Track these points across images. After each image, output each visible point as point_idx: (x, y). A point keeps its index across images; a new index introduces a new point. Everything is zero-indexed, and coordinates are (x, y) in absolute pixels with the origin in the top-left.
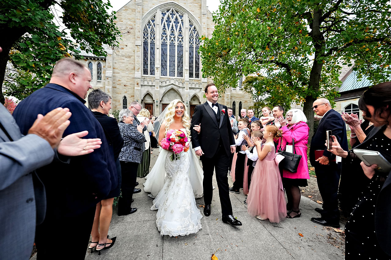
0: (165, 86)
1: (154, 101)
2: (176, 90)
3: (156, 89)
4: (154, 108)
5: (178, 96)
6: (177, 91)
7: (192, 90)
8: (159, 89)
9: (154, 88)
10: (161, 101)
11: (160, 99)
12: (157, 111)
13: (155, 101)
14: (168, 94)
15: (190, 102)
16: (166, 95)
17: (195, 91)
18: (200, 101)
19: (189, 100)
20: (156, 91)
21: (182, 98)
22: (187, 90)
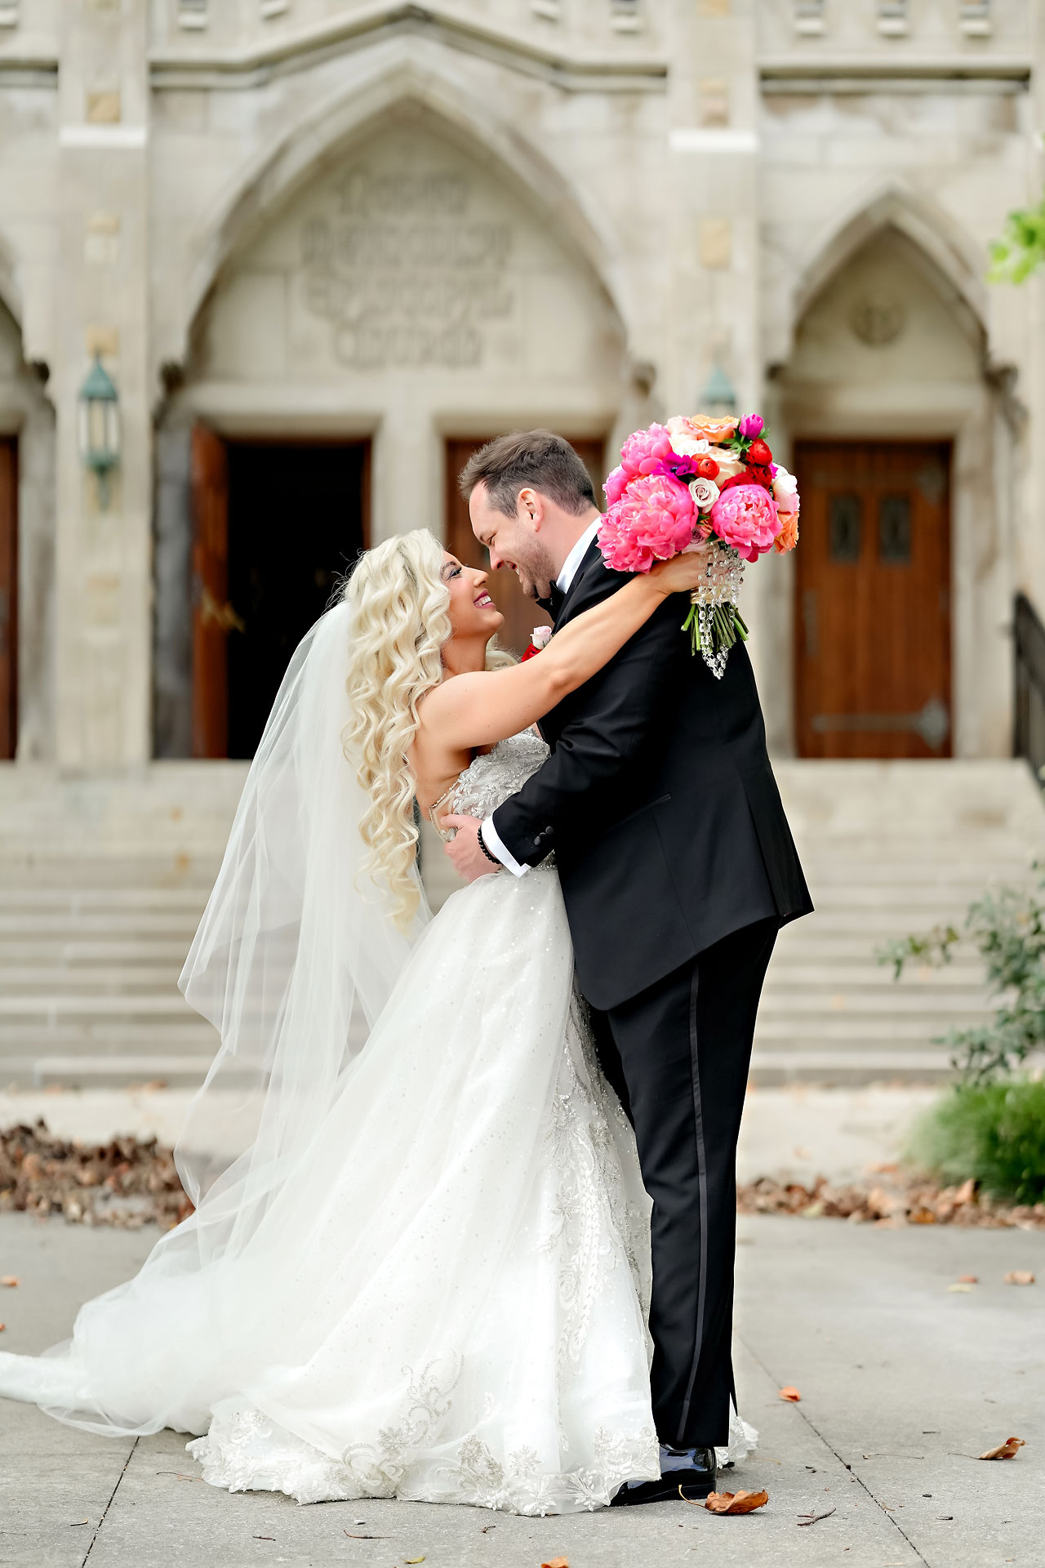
0: (268, 65)
1: (42, 372)
2: (485, 128)
3: (79, 135)
4: (49, 511)
5: (527, 252)
6: (502, 145)
7: (820, 119)
8: (133, 135)
9: (40, 122)
10: (173, 379)
11: (155, 333)
12: (111, 583)
13: (65, 386)
14: (317, 226)
15: (774, 373)
16: (289, 248)
17: (889, 128)
18: (1001, 349)
19: (765, 333)
20: (75, 164)
21: (605, 297)
22: (718, 120)
